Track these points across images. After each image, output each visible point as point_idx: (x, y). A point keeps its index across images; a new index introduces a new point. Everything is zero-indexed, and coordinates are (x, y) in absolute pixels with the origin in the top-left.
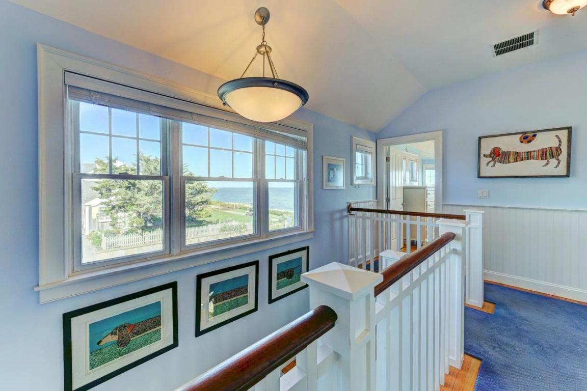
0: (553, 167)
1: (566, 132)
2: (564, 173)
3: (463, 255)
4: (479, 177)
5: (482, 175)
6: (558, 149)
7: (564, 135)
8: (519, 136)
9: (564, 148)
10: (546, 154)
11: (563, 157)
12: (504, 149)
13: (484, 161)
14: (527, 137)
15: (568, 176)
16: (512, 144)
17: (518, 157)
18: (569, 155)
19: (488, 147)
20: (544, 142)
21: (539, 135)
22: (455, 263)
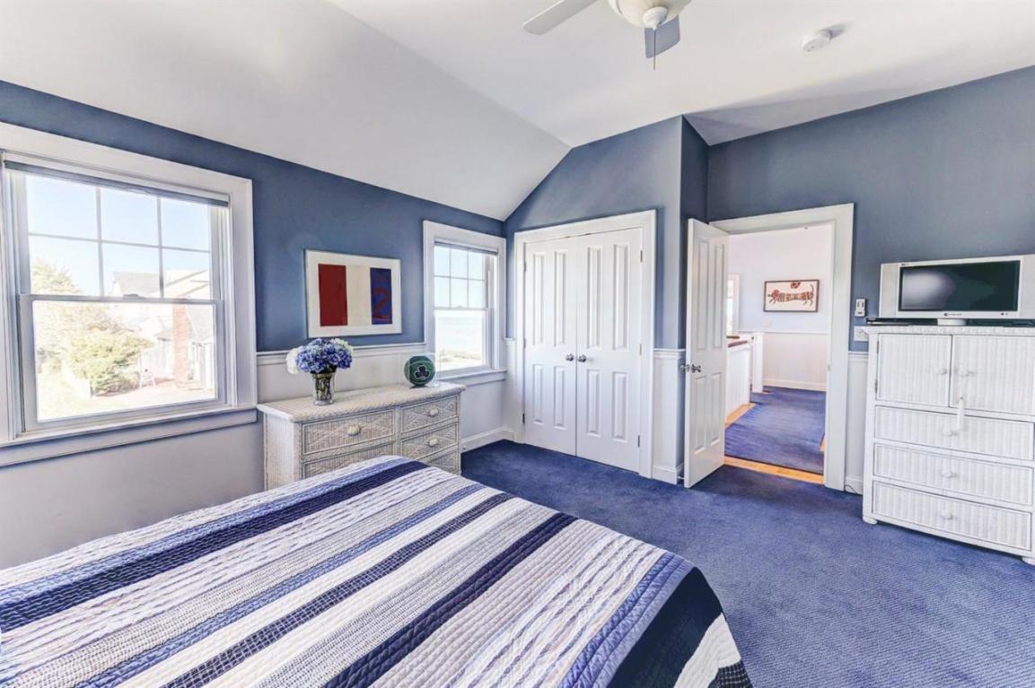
0: (809, 305)
1: (816, 282)
2: (814, 309)
3: (752, 350)
4: (765, 311)
5: (767, 309)
6: (812, 294)
7: (815, 284)
8: (790, 283)
9: (815, 293)
10: (806, 296)
11: (814, 299)
12: (781, 291)
13: (768, 299)
14: (795, 284)
15: (816, 311)
16: (785, 289)
17: (789, 298)
18: (817, 298)
19: (771, 288)
20: (805, 288)
21: (802, 283)
22: (747, 354)
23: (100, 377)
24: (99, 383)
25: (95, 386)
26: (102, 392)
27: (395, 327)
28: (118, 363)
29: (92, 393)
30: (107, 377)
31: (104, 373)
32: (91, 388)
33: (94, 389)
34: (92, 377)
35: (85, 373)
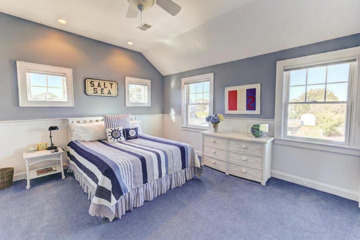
23: (327, 129)
24: (326, 131)
25: (324, 132)
26: (326, 135)
27: (257, 111)
28: (335, 125)
29: (323, 135)
30: (329, 130)
31: (328, 128)
32: (323, 133)
33: (324, 133)
34: (324, 129)
35: (322, 127)
